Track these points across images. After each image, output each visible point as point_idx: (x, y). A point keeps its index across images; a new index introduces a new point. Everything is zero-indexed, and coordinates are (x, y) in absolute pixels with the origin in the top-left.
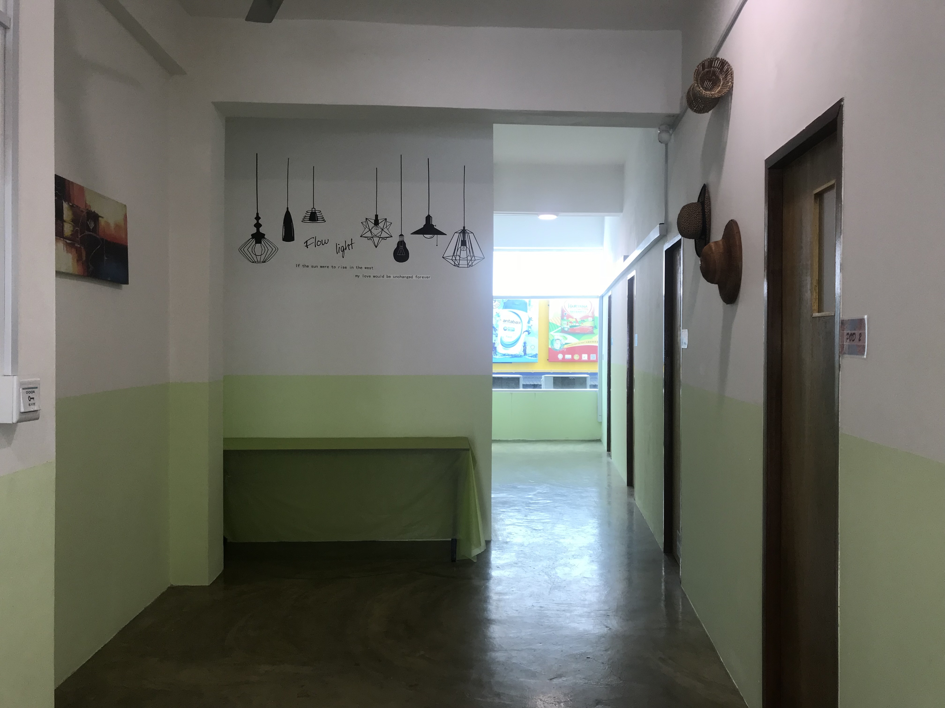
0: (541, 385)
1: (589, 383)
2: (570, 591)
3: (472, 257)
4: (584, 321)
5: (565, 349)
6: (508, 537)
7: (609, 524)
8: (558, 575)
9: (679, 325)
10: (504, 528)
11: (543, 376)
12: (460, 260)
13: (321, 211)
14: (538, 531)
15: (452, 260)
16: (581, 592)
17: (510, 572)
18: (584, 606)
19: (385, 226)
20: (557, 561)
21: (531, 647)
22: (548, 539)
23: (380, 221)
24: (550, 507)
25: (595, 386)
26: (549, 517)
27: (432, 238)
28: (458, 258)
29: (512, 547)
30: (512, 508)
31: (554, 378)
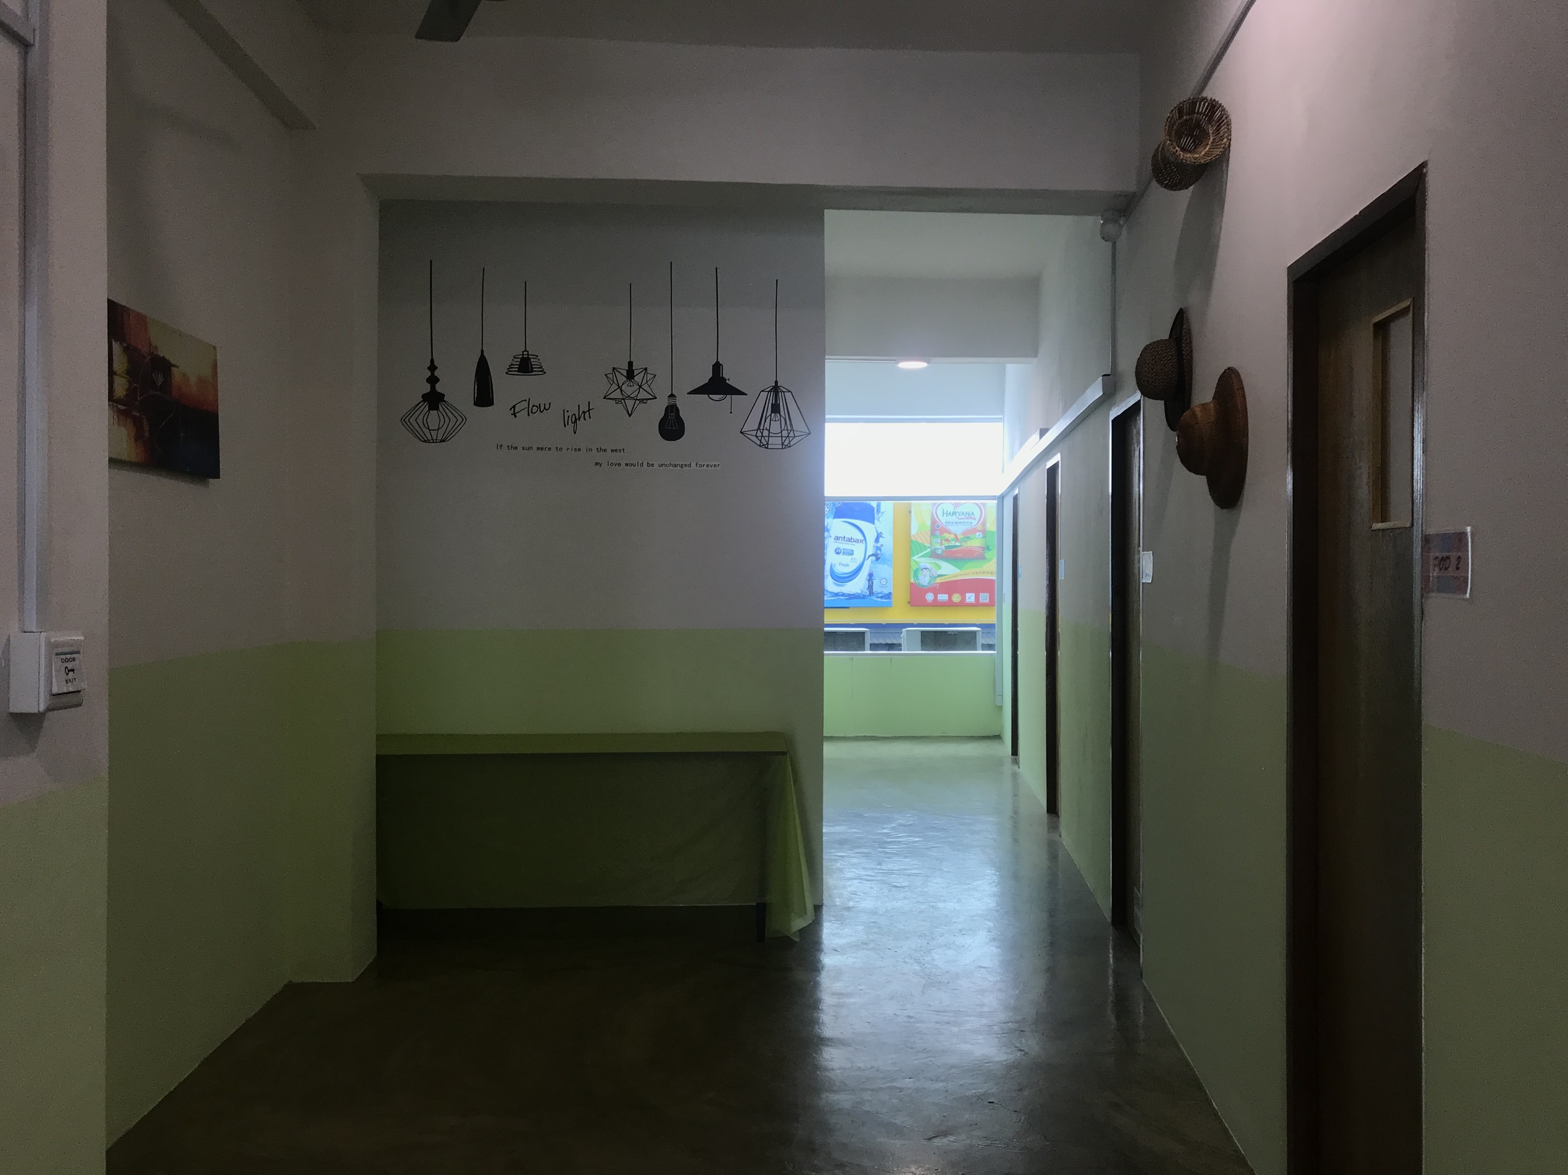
0: (900, 645)
1: (980, 640)
2: (957, 989)
3: (789, 431)
4: (968, 538)
5: (938, 585)
6: (850, 899)
7: (1016, 877)
8: (936, 963)
9: (1136, 545)
10: (843, 883)
11: (904, 630)
12: (769, 436)
13: (537, 356)
14: (900, 889)
15: (757, 437)
16: (975, 992)
17: (857, 958)
18: (980, 1015)
19: (644, 381)
20: (933, 939)
21: (895, 1084)
22: (918, 902)
23: (636, 372)
24: (919, 848)
25: (990, 647)
26: (917, 865)
27: (724, 399)
28: (766, 433)
29: (858, 917)
30: (857, 851)
31: (922, 632)
